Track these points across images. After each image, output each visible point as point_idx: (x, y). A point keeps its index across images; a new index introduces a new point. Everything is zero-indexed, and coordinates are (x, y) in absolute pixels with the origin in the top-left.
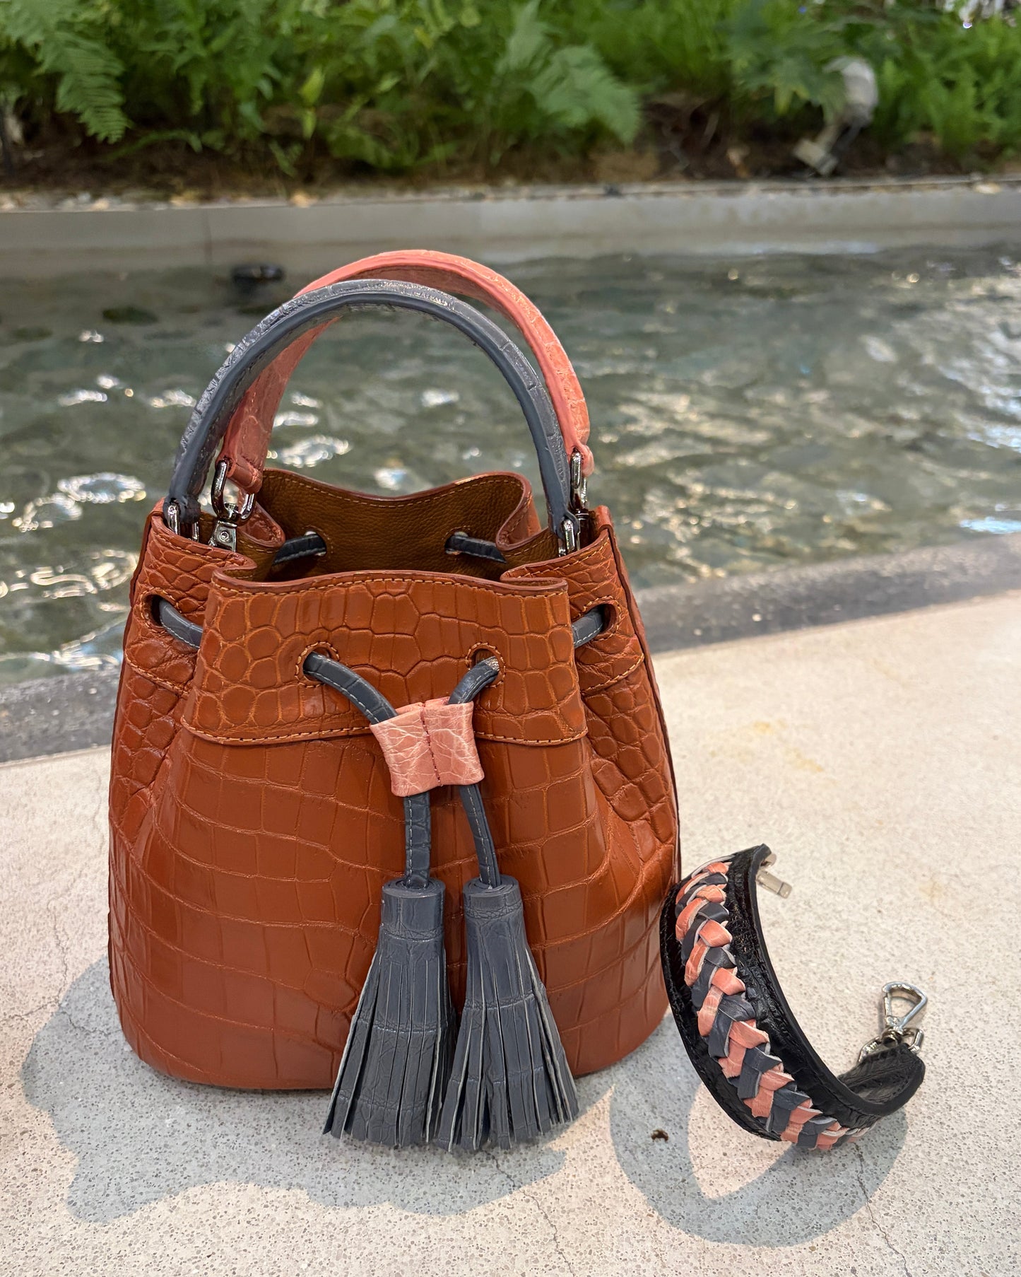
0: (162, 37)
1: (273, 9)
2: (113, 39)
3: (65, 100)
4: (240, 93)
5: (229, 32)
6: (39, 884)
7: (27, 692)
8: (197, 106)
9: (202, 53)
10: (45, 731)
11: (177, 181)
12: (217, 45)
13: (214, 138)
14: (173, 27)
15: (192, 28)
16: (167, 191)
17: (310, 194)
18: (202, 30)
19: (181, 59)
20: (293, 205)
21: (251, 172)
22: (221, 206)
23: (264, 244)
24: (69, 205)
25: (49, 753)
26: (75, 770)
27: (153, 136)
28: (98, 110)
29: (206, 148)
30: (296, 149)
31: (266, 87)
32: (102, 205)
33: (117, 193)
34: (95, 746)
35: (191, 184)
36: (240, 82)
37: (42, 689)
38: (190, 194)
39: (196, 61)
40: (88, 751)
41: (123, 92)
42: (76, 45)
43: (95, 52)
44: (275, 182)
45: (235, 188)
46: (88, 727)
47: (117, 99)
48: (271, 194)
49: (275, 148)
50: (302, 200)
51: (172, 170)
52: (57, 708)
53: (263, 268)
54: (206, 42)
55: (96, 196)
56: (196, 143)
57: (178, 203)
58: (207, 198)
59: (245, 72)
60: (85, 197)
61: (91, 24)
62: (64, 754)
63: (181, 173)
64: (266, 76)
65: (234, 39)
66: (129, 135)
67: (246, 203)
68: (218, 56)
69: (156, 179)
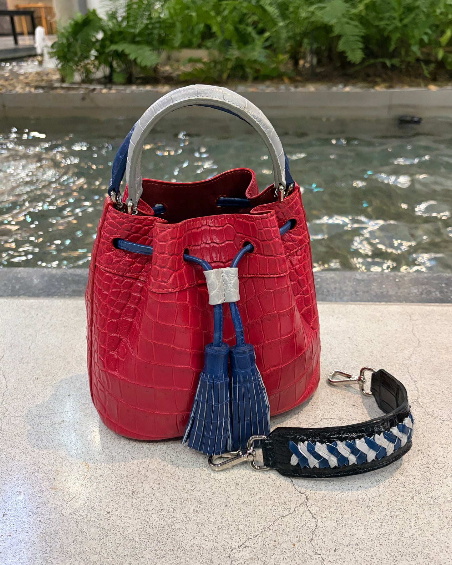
0: (381, 19)
1: (433, 5)
2: (362, 20)
3: (341, 46)
4: (412, 42)
5: (412, 15)
6: (396, 353)
7: (369, 276)
8: (392, 47)
9: (399, 25)
10: (382, 293)
11: (378, 80)
12: (406, 21)
13: (396, 61)
14: (387, 15)
15: (396, 15)
16: (374, 84)
17: (436, 85)
18: (400, 16)
19: (390, 28)
20: (429, 89)
21: (410, 76)
22: (397, 90)
23: (414, 107)
24: (334, 89)
25: (386, 302)
26: (399, 310)
27: (372, 61)
28: (353, 50)
29: (392, 65)
30: (432, 66)
31: (426, 38)
32: (347, 89)
33: (354, 85)
34: (404, 302)
35: (384, 81)
36: (413, 37)
37: (375, 276)
38: (383, 85)
39: (396, 28)
40: (402, 304)
41: (363, 43)
42: (348, 23)
43: (356, 26)
44: (420, 80)
45: (402, 82)
46: (399, 294)
47: (361, 46)
48: (418, 85)
49: (423, 65)
50: (433, 88)
51: (376, 75)
52: (384, 285)
53: (413, 117)
54: (401, 20)
55: (345, 86)
56: (388, 63)
57: (378, 89)
58: (390, 87)
59: (416, 33)
60: (341, 86)
61: (355, 14)
62: (392, 303)
63: (380, 76)
64: (426, 34)
65: (414, 19)
66: (363, 60)
67: (407, 89)
68: (405, 26)
69: (370, 79)
